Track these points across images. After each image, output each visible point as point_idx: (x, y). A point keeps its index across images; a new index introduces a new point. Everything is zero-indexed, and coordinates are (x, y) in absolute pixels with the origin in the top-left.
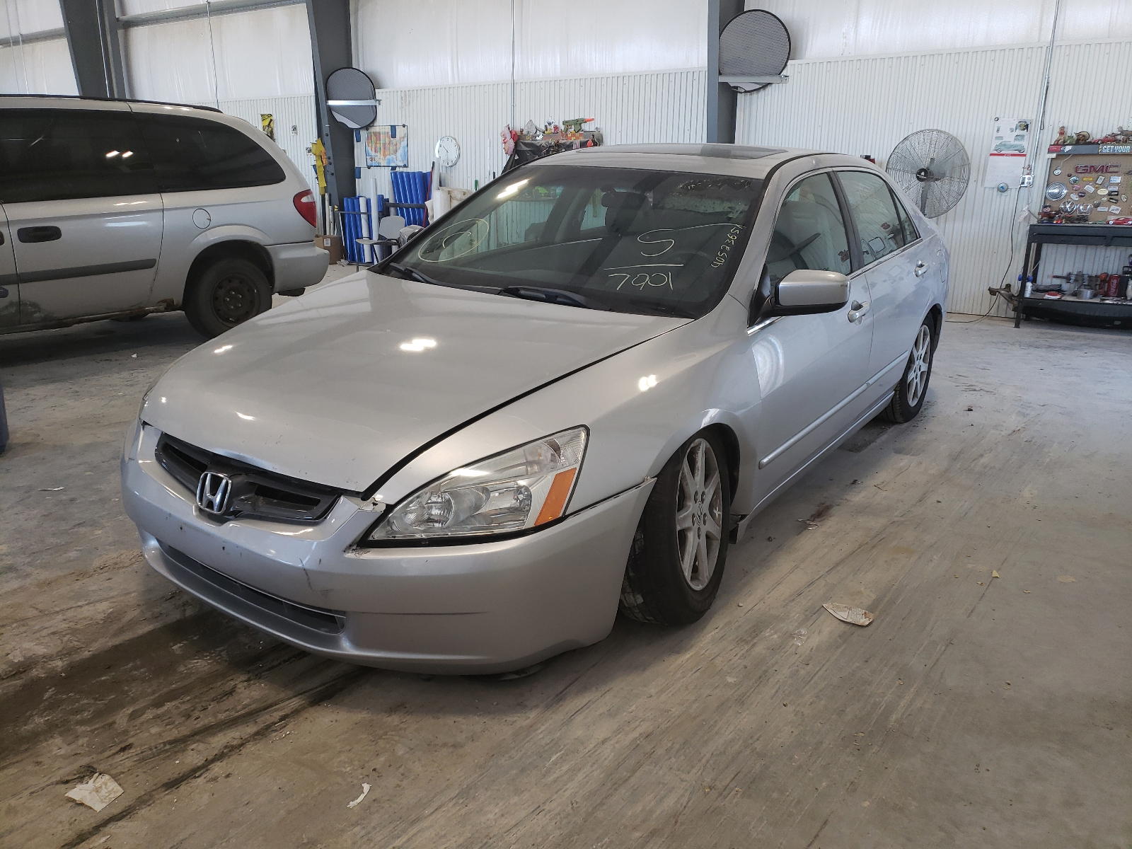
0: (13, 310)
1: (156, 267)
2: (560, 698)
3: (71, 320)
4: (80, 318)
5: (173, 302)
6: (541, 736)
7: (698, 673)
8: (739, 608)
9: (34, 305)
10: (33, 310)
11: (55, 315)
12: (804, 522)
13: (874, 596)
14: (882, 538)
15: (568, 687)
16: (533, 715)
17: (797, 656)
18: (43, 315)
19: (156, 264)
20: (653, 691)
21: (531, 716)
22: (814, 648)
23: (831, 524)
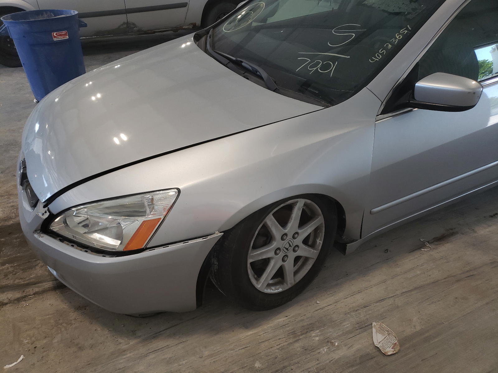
0: (125, 26)
1: (187, 7)
2: (155, 336)
3: (150, 31)
4: (153, 31)
5: (196, 24)
6: (122, 361)
7: (243, 350)
8: (316, 304)
9: (134, 24)
10: (133, 26)
11: (143, 29)
12: (424, 242)
13: (418, 328)
14: (472, 274)
15: (166, 329)
16: (132, 342)
17: (317, 362)
18: (138, 29)
19: (188, 5)
20: (206, 353)
21: (131, 343)
22: (335, 359)
23: (445, 249)
